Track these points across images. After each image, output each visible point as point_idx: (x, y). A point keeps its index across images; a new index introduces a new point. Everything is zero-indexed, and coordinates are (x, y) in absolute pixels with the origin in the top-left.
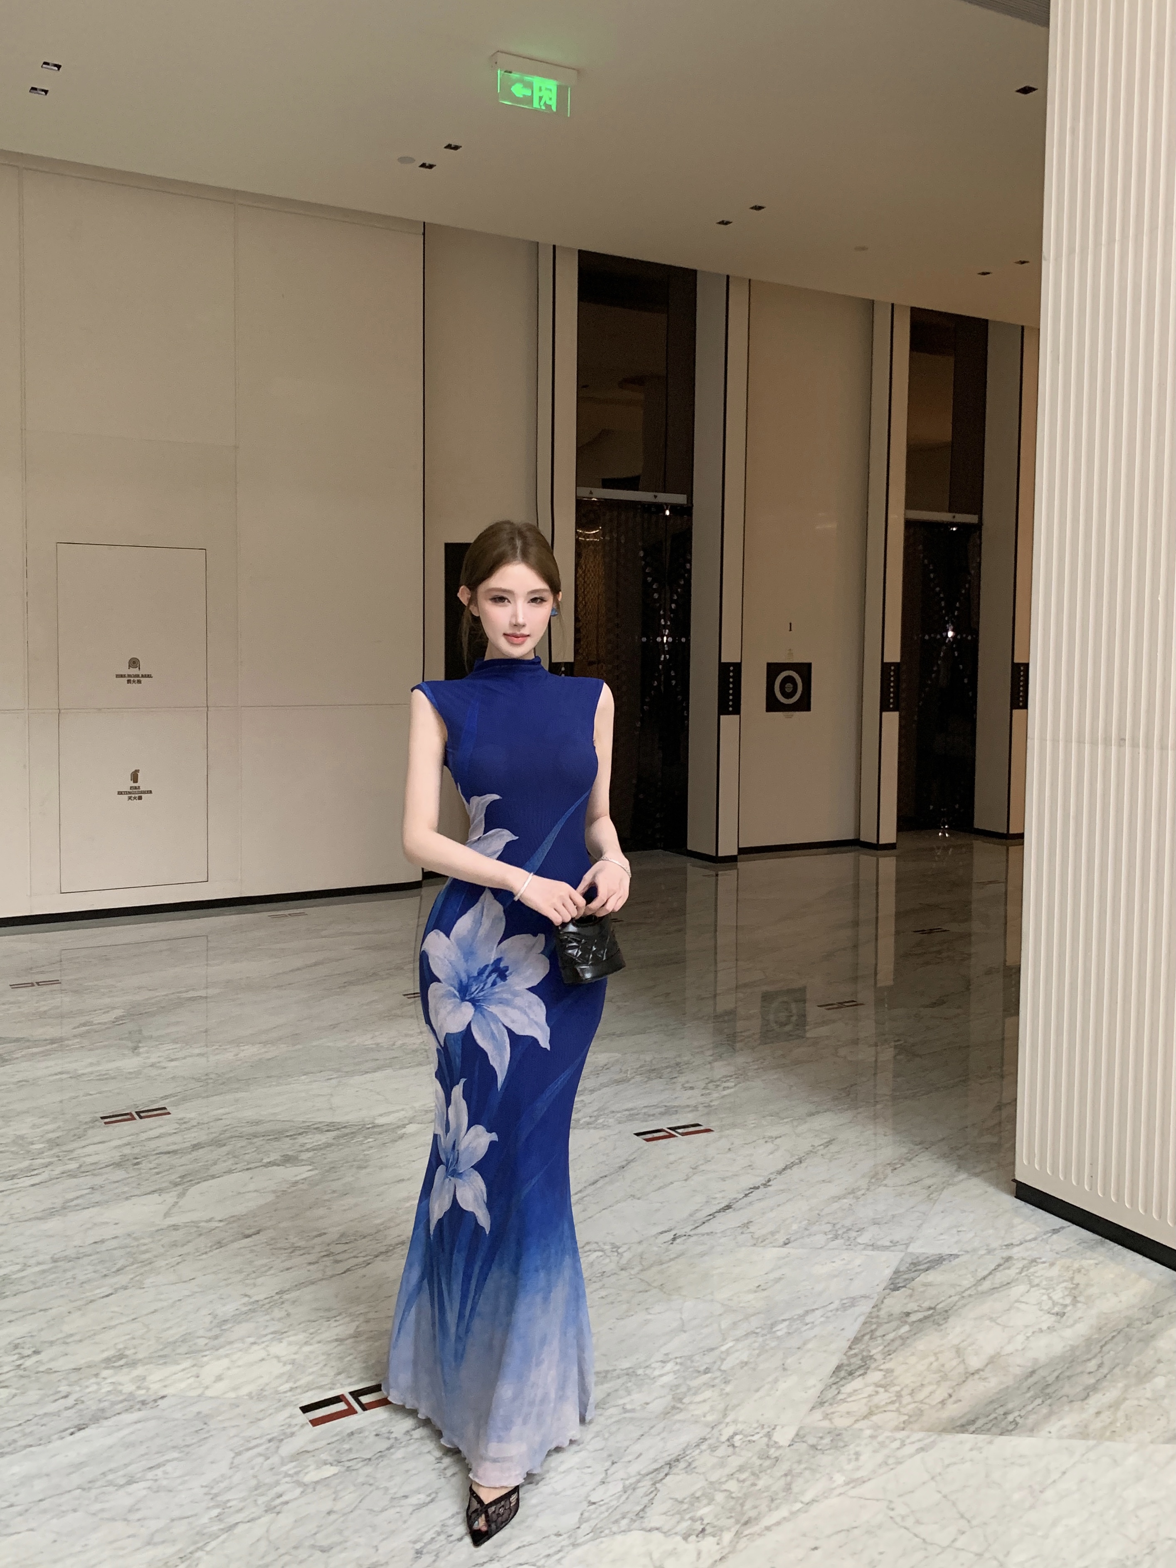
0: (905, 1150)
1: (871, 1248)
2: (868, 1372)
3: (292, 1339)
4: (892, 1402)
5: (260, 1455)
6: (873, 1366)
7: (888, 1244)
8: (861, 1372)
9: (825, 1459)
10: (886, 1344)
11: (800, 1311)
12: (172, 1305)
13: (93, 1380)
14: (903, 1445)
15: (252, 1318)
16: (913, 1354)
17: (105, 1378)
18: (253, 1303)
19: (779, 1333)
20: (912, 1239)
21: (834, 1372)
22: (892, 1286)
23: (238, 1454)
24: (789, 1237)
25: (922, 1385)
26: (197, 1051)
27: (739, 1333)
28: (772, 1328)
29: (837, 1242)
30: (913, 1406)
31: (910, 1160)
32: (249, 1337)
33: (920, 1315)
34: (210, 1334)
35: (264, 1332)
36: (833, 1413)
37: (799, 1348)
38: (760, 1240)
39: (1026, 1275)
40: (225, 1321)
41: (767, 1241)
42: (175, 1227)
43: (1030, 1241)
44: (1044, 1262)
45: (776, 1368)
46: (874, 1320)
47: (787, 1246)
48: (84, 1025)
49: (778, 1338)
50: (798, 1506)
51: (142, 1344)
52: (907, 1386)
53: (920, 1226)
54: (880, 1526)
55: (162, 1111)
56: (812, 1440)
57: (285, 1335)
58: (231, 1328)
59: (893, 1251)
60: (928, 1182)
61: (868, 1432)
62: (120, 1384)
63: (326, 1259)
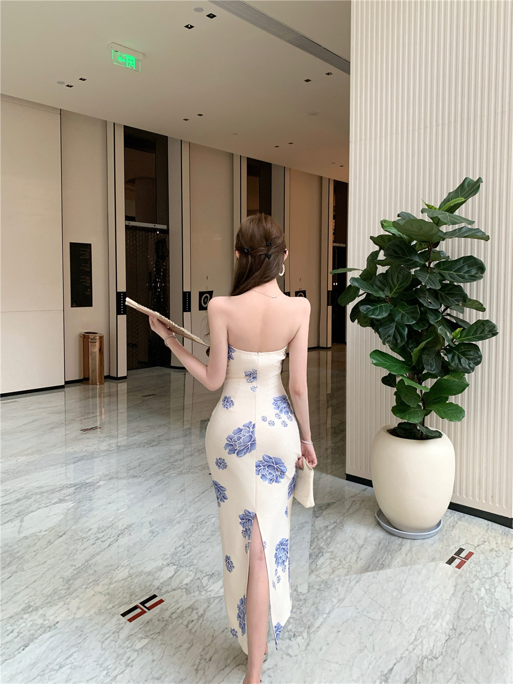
2: (324, 554)
3: (103, 582)
4: (340, 564)
5: (112, 641)
6: (324, 551)
8: (321, 554)
9: (326, 594)
10: (325, 541)
12: (42, 577)
13: (21, 621)
14: (350, 582)
15: (80, 576)
16: (337, 543)
17: (26, 619)
18: (77, 569)
21: (310, 557)
22: (315, 516)
23: (103, 643)
25: (347, 555)
30: (347, 564)
32: (83, 585)
33: (332, 526)
34: (64, 588)
35: (89, 582)
36: (319, 574)
40: (69, 580)
42: (26, 538)
46: (315, 532)
50: (325, 616)
51: (36, 598)
54: (356, 617)
56: (317, 587)
57: (99, 581)
58: (73, 583)
61: (336, 579)
62: (35, 620)
63: (97, 541)
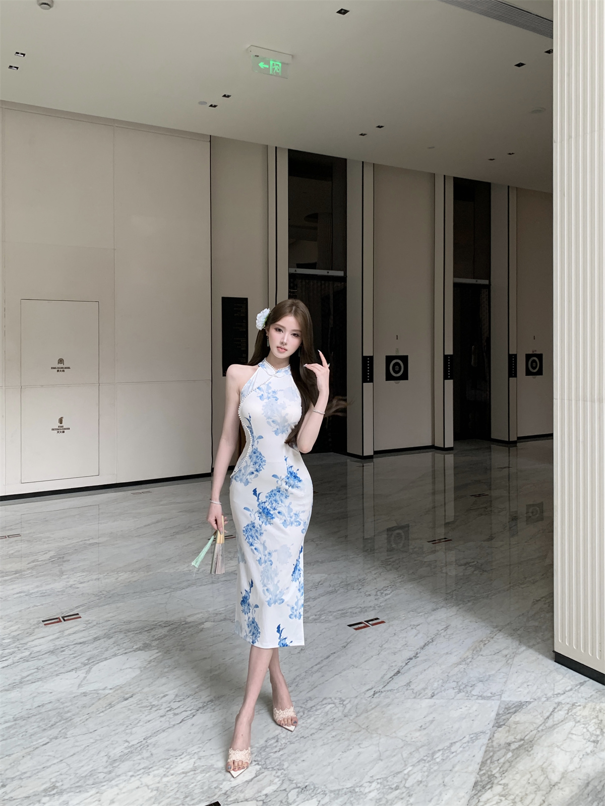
0: (489, 632)
1: (480, 698)
2: (494, 786)
3: (156, 772)
6: (496, 781)
7: (490, 695)
8: (489, 786)
10: (500, 766)
11: (447, 744)
12: (84, 750)
15: (130, 758)
16: (517, 773)
18: (131, 747)
19: (438, 760)
20: (502, 691)
21: (473, 787)
22: (497, 725)
24: (433, 692)
25: (526, 794)
26: (95, 577)
27: (415, 760)
28: (433, 757)
29: (461, 694)
31: (493, 638)
32: (129, 771)
33: (517, 745)
34: (106, 770)
35: (138, 768)
37: (451, 770)
38: (417, 694)
39: (571, 715)
40: (115, 760)
41: (421, 695)
42: (85, 694)
43: (569, 691)
44: (580, 706)
45: (440, 785)
46: (491, 749)
47: (434, 698)
48: (33, 562)
49: (437, 763)
51: (67, 778)
52: (517, 795)
53: (505, 682)
55: (76, 616)
57: (151, 770)
58: (118, 765)
59: (493, 700)
60: (505, 652)
63: (169, 713)
